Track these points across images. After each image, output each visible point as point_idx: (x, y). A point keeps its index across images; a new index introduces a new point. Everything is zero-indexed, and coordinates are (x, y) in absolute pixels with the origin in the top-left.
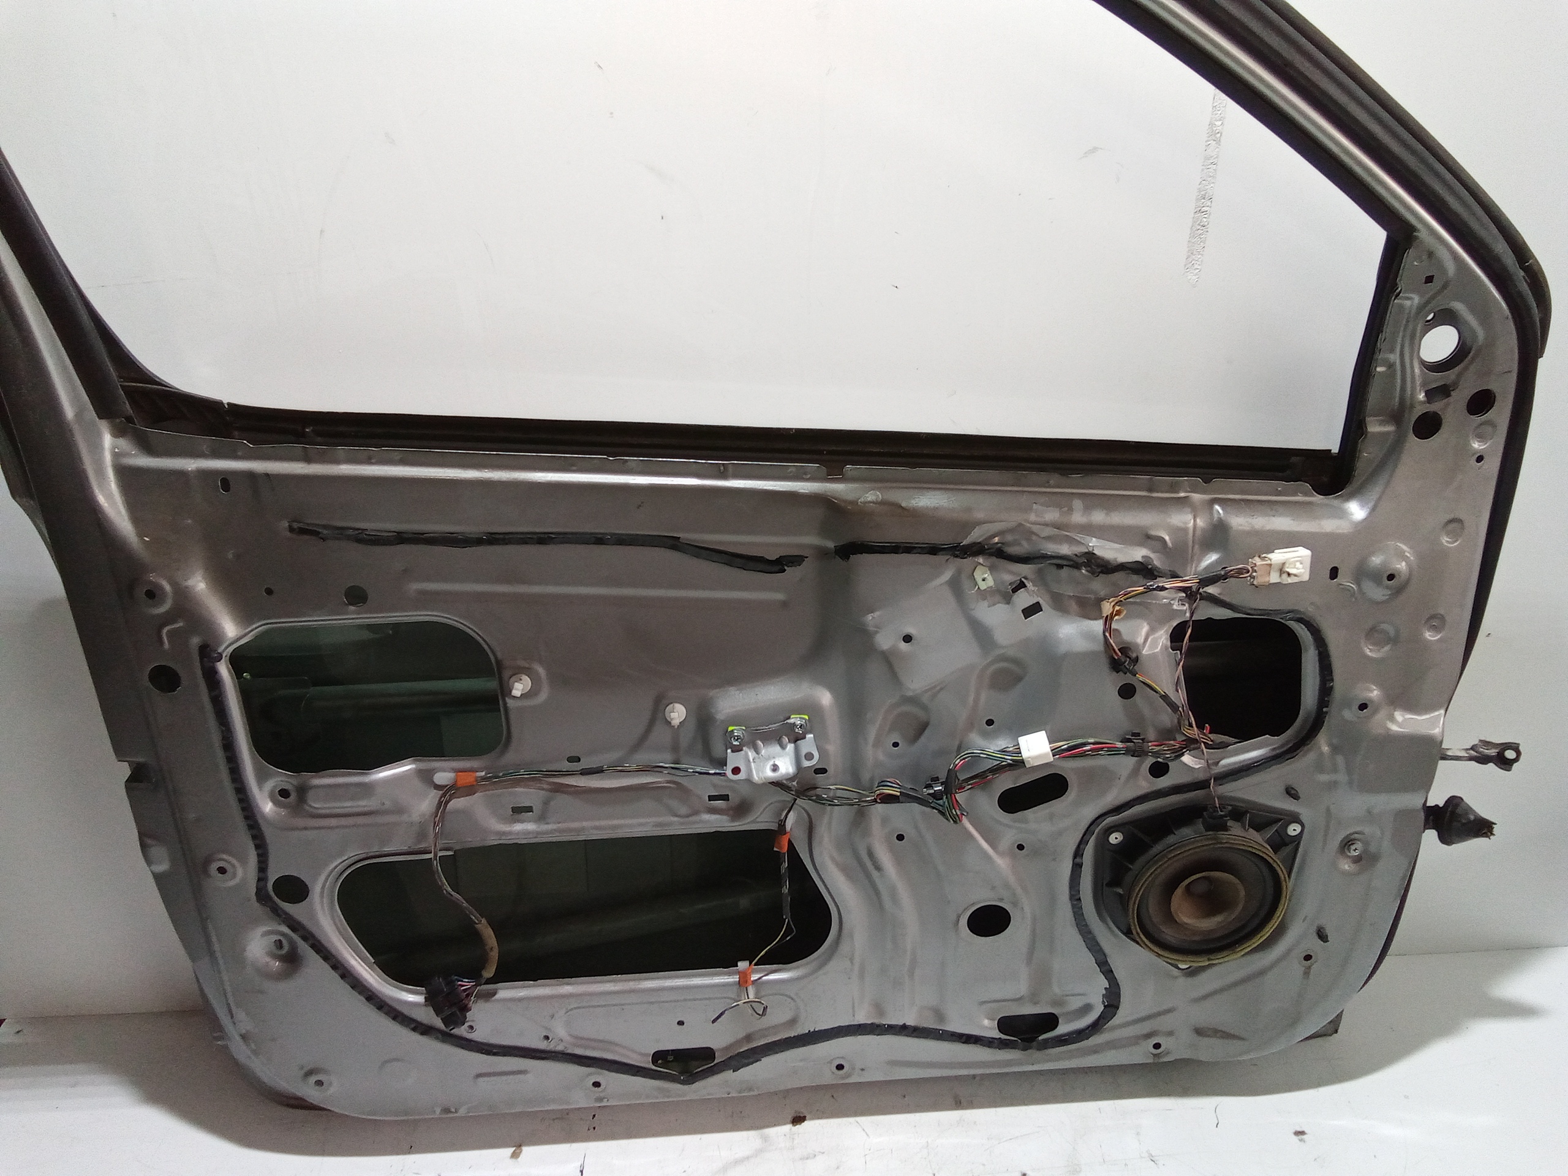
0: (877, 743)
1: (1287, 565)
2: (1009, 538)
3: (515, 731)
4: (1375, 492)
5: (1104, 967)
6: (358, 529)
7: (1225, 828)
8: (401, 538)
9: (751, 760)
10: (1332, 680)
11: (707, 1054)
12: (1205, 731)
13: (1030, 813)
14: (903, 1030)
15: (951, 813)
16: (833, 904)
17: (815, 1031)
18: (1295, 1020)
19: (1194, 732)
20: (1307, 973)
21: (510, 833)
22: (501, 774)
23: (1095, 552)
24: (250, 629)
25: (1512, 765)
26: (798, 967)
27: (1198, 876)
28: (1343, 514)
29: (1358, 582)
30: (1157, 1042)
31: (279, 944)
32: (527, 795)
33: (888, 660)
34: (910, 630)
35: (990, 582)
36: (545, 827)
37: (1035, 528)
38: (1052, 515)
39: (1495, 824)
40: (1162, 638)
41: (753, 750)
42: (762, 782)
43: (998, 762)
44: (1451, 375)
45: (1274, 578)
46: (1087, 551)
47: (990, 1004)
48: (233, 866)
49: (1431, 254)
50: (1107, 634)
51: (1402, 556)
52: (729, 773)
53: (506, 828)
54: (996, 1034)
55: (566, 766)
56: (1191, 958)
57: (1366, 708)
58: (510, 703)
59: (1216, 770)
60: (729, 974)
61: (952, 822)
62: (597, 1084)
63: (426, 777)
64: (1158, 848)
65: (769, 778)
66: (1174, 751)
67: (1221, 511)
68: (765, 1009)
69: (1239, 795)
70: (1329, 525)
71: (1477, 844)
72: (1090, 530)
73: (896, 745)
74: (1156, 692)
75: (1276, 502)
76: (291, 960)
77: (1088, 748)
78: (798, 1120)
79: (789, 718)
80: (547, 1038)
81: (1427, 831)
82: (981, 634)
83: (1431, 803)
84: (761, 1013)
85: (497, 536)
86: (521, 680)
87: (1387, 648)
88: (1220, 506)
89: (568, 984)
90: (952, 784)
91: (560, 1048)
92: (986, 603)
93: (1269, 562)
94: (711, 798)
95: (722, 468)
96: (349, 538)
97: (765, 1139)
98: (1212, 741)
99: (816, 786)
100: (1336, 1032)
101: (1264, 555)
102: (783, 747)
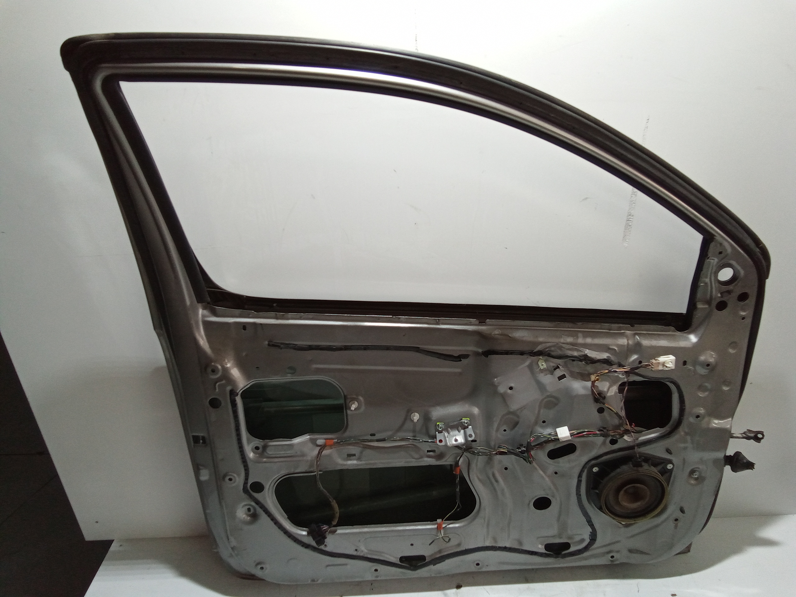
0: (497, 430)
1: (666, 363)
2: (553, 349)
3: (350, 423)
4: (701, 331)
5: (590, 523)
6: (295, 344)
7: (641, 466)
8: (311, 348)
9: (446, 437)
10: (685, 406)
11: (422, 558)
12: (632, 426)
13: (560, 460)
14: (505, 549)
15: (528, 460)
16: (477, 496)
17: (468, 549)
18: (671, 546)
19: (629, 427)
20: (676, 527)
21: (346, 465)
22: (344, 441)
23: (588, 355)
24: (249, 383)
25: (761, 440)
26: (461, 522)
27: (630, 486)
28: (688, 339)
29: (694, 366)
30: (612, 555)
31: (249, 510)
32: (353, 450)
33: (504, 397)
34: (512, 385)
35: (545, 366)
36: (361, 463)
37: (564, 345)
38: (570, 340)
39: (755, 464)
40: (615, 389)
41: (447, 432)
42: (451, 446)
43: (546, 439)
44: (731, 287)
45: (661, 368)
46: (584, 354)
47: (541, 539)
48: (234, 477)
49: (721, 244)
50: (593, 388)
51: (711, 356)
52: (438, 442)
53: (345, 463)
54: (544, 551)
55: (370, 438)
56: (628, 520)
57: (699, 417)
58: (349, 412)
59: (637, 442)
60: (433, 524)
61: (529, 463)
62: (376, 570)
63: (313, 441)
64: (613, 474)
65: (454, 444)
66: (620, 435)
67: (638, 338)
68: (450, 539)
69: (647, 452)
70: (682, 344)
71: (746, 473)
72: (586, 346)
73: (505, 430)
74: (613, 411)
75: (661, 334)
76: (254, 517)
77: (585, 433)
78: (459, 587)
79: (462, 419)
80: (356, 550)
81: (726, 466)
82: (541, 387)
83: (728, 454)
84: (447, 541)
85: (348, 347)
86: (354, 403)
87: (707, 393)
88: (638, 336)
89: (366, 527)
90: (529, 447)
91: (362, 554)
92: (543, 374)
93: (658, 362)
94: (428, 451)
95: (437, 320)
96: (291, 348)
97: (445, 595)
98: (635, 430)
99: (472, 447)
100: (689, 551)
101: (656, 358)
102: (459, 431)
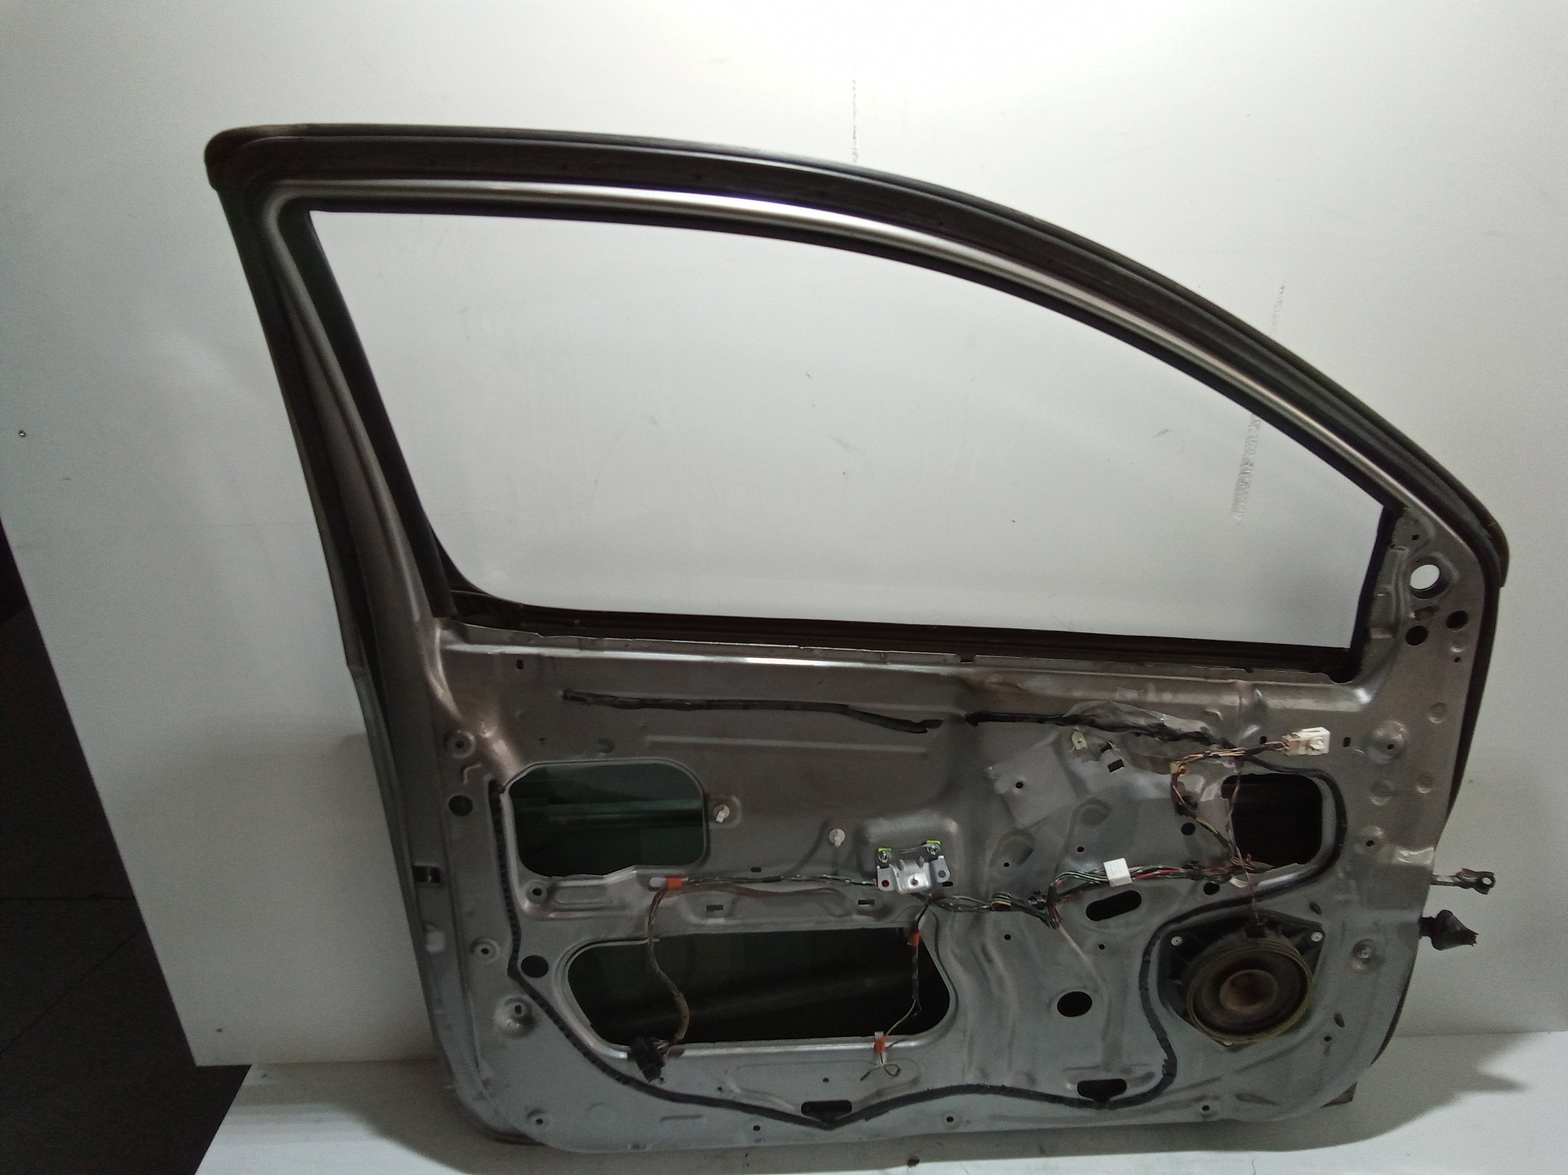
0: (993, 863)
1: (1312, 742)
2: (1099, 711)
3: (713, 847)
4: (1377, 684)
5: (1164, 1042)
6: (613, 697)
7: (1263, 935)
8: (643, 704)
9: (896, 875)
10: (1346, 823)
11: (845, 1106)
12: (1247, 860)
13: (1111, 922)
14: (1002, 1090)
15: (1050, 921)
16: (952, 989)
17: (932, 1090)
18: (1317, 1090)
19: (1240, 862)
20: (1327, 1052)
21: (704, 926)
22: (701, 880)
23: (1165, 724)
24: (525, 767)
25: (1489, 889)
26: (921, 1038)
27: (1240, 973)
28: (1353, 698)
29: (1363, 748)
30: (1206, 1104)
31: (518, 1009)
32: (719, 897)
33: (1006, 802)
34: (1022, 779)
35: (1084, 744)
36: (731, 922)
37: (1120, 705)
38: (1132, 695)
39: (1477, 934)
40: (1215, 789)
41: (897, 867)
42: (905, 893)
43: (1085, 882)
44: (1434, 601)
45: (1302, 751)
46: (1158, 722)
47: (1072, 1072)
48: (492, 946)
49: (1416, 521)
50: (1174, 787)
51: (1397, 730)
52: (880, 884)
53: (703, 922)
54: (1076, 1095)
55: (750, 875)
56: (1236, 1037)
57: (1372, 844)
58: (712, 826)
59: (1256, 890)
60: (866, 1042)
61: (1052, 928)
62: (757, 1128)
63: (643, 880)
64: (1210, 950)
65: (910, 890)
66: (1224, 875)
67: (1260, 694)
68: (899, 1071)
69: (1275, 909)
70: (1343, 706)
71: (1463, 949)
72: (1162, 707)
73: (1006, 865)
74: (1211, 831)
75: (1303, 687)
76: (528, 1023)
77: (1158, 872)
78: (913, 1162)
79: (925, 843)
80: (720, 1089)
81: (1423, 937)
82: (1077, 783)
83: (1426, 915)
84: (895, 1073)
85: (714, 703)
86: (723, 809)
87: (1387, 799)
88: (1259, 690)
89: (739, 1046)
90: (1052, 898)
91: (730, 1097)
92: (1080, 759)
93: (1297, 740)
94: (860, 902)
95: (883, 656)
96: (606, 703)
98: (1253, 868)
99: (944, 896)
100: (1351, 1099)
101: (1293, 733)
102: (920, 866)
